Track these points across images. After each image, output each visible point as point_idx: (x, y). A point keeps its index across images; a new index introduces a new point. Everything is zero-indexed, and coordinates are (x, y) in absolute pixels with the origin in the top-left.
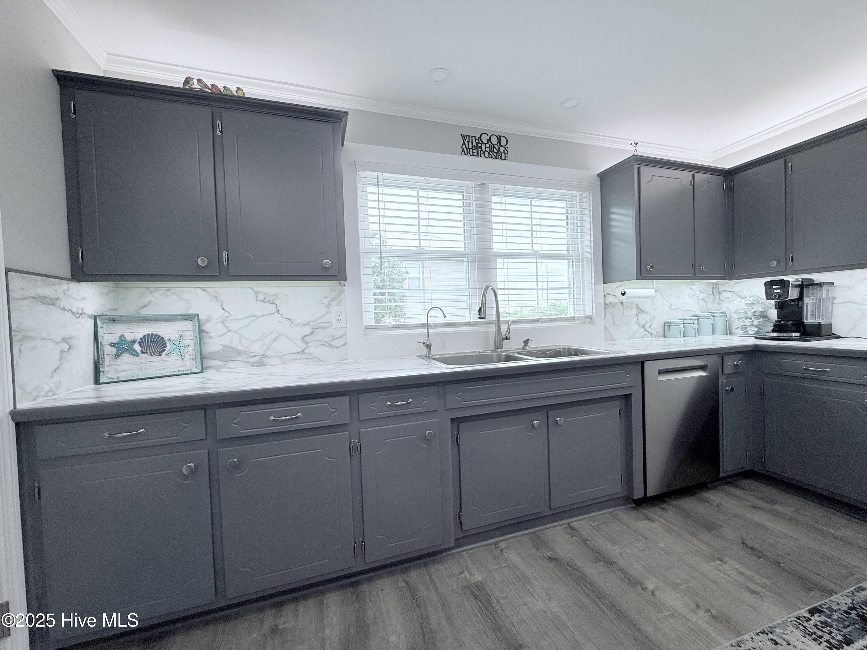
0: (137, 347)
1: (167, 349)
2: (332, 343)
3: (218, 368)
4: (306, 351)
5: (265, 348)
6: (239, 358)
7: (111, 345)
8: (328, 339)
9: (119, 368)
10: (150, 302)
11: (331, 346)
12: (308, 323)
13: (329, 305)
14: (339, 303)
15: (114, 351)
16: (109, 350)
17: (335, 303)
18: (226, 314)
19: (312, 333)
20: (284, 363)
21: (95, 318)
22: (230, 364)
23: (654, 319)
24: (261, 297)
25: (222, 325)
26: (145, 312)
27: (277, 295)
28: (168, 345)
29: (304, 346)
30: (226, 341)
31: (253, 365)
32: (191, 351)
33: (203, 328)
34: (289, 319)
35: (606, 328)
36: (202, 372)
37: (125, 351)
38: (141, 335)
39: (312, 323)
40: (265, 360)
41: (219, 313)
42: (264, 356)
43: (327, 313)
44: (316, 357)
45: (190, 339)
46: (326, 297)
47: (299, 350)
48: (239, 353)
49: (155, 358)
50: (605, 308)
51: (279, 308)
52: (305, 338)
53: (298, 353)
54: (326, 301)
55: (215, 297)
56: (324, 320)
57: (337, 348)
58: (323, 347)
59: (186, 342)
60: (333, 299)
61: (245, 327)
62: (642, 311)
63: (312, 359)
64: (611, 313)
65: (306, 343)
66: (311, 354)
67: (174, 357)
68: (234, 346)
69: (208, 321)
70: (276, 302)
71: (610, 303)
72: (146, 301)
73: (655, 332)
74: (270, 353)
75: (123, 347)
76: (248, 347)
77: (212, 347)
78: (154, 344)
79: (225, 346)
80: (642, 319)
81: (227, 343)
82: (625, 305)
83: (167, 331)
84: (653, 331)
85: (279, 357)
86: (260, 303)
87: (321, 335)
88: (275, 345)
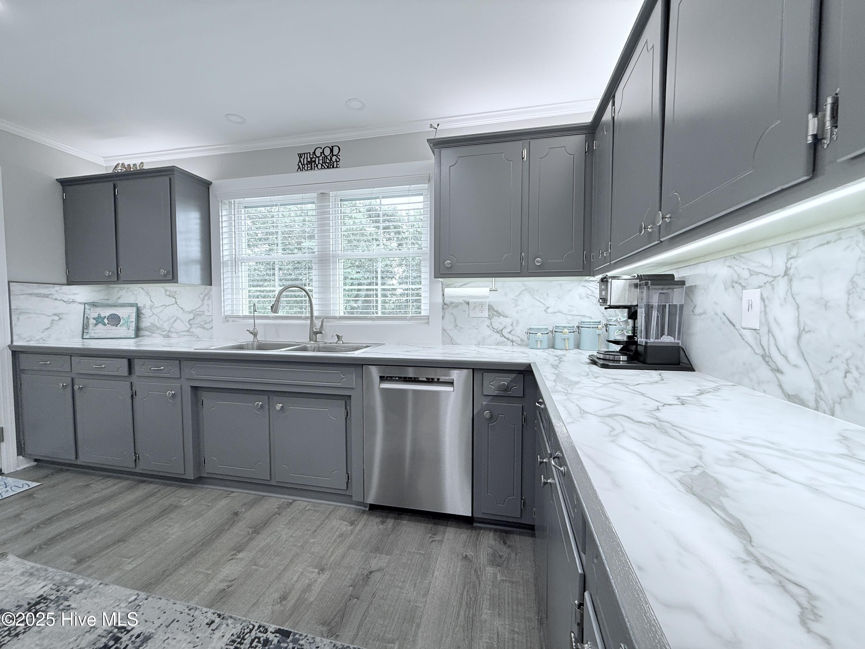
0: (106, 321)
1: (121, 323)
2: (205, 326)
3: (148, 336)
4: (191, 330)
5: (170, 326)
6: (158, 332)
7: (93, 319)
8: (202, 323)
9: (96, 331)
10: (121, 295)
11: (204, 328)
12: (192, 312)
13: (203, 300)
14: (209, 298)
15: (95, 322)
16: (92, 321)
17: (206, 298)
18: (152, 304)
19: (194, 318)
20: (179, 337)
21: (84, 304)
22: (154, 335)
23: (517, 324)
24: (168, 293)
25: (150, 310)
26: (120, 301)
27: (176, 292)
28: (122, 321)
29: (189, 326)
31: (164, 336)
32: (132, 325)
33: (141, 311)
34: (182, 308)
35: (444, 330)
36: (138, 338)
37: (100, 322)
38: (108, 314)
39: (194, 312)
40: (170, 334)
41: (149, 303)
42: (169, 331)
43: (202, 305)
44: (195, 335)
45: (133, 319)
46: (202, 294)
47: (187, 329)
48: (158, 328)
49: (114, 327)
50: (443, 309)
51: (177, 301)
52: (190, 322)
53: (186, 331)
54: (202, 296)
55: (148, 293)
56: (200, 310)
57: (208, 330)
58: (199, 329)
59: (131, 320)
60: (205, 295)
61: (161, 312)
62: (499, 314)
63: (193, 336)
64: (452, 314)
65: (190, 324)
66: (193, 333)
67: (124, 328)
68: (155, 324)
69: (144, 307)
70: (175, 297)
71: (451, 303)
72: (119, 295)
73: (519, 339)
74: (172, 329)
75: (99, 320)
76: (161, 325)
77: (145, 323)
78: (115, 320)
79: (152, 324)
80: (498, 323)
81: (153, 321)
82: (472, 306)
83: (121, 312)
84: (514, 338)
85: (177, 333)
86: (168, 297)
87: (198, 320)
88: (175, 325)
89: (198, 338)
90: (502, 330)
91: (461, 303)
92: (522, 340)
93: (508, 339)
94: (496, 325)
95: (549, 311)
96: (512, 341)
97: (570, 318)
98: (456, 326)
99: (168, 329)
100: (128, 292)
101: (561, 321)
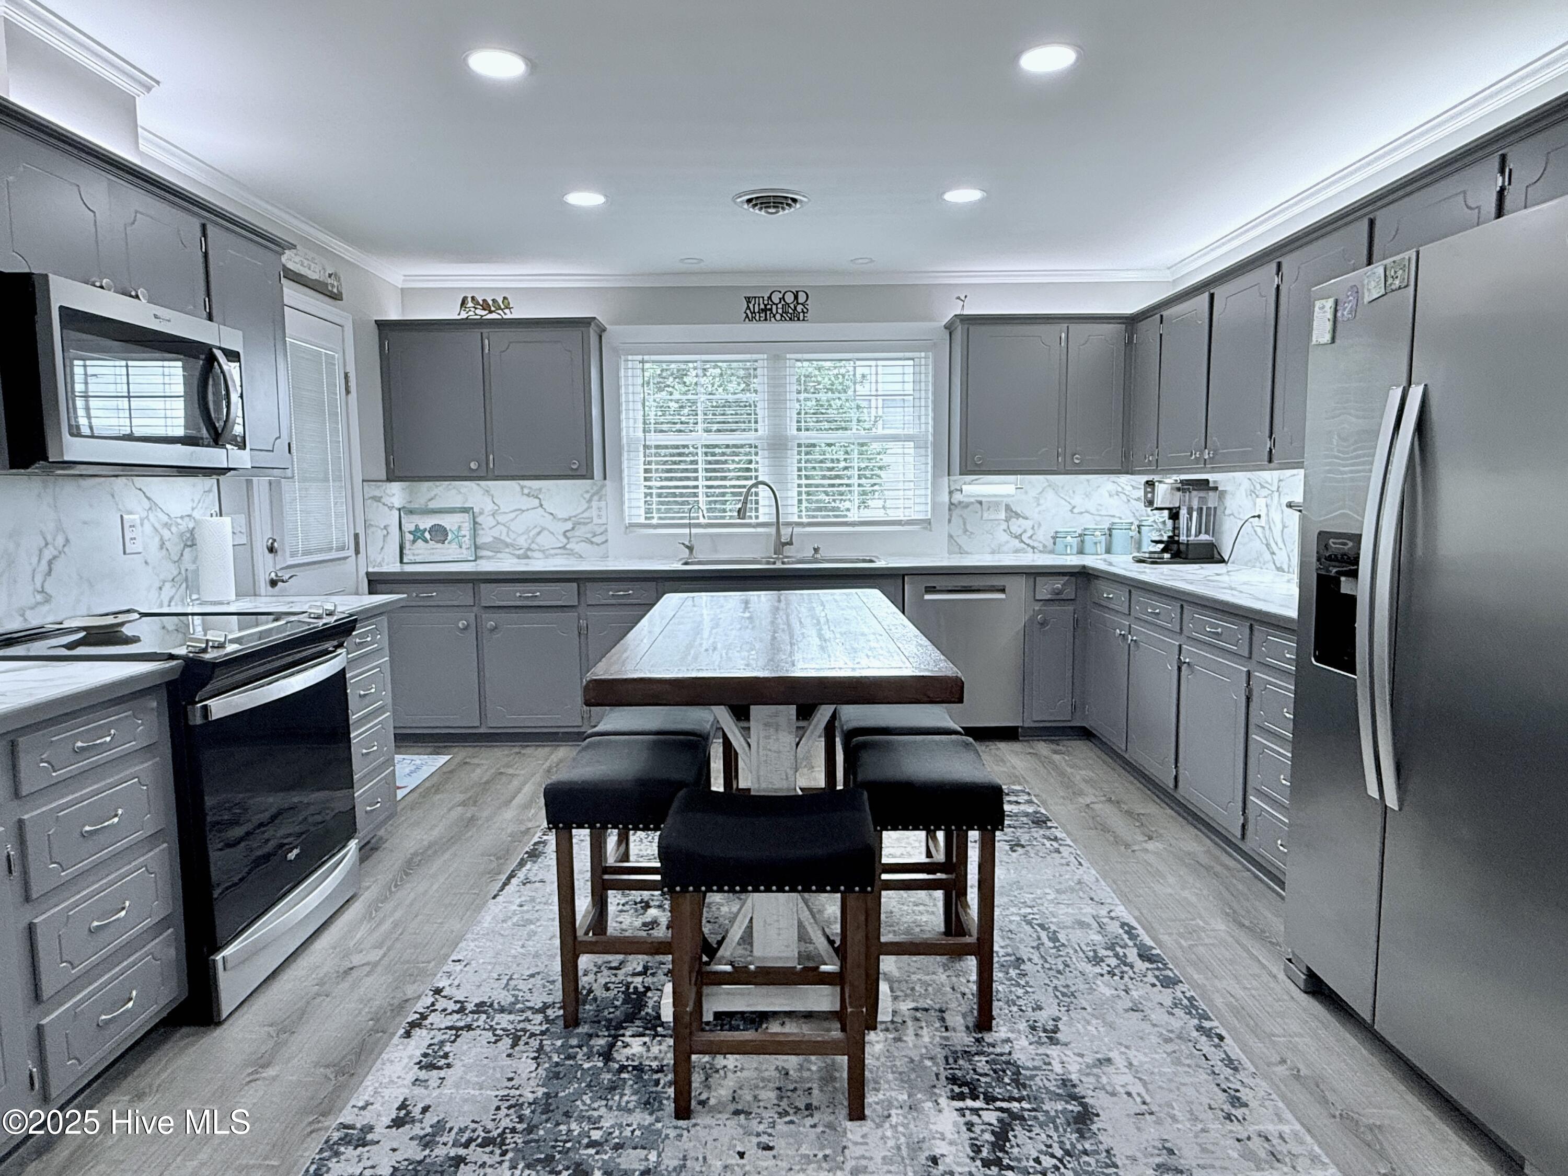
0: (427, 535)
1: (449, 538)
2: (593, 540)
3: (489, 558)
4: (568, 546)
5: (529, 541)
6: (507, 550)
7: (410, 532)
8: (589, 536)
9: (416, 552)
10: (435, 495)
11: (592, 543)
12: (569, 519)
13: (590, 501)
14: (601, 497)
15: (411, 537)
16: (409, 537)
17: (596, 498)
18: (496, 508)
19: (573, 529)
20: (547, 557)
21: (399, 510)
22: (499, 555)
23: (1039, 527)
24: (526, 491)
25: (492, 517)
26: (432, 505)
27: (540, 490)
28: (450, 535)
29: (565, 541)
30: (495, 532)
31: (519, 557)
32: (467, 541)
33: (478, 520)
34: (552, 514)
35: (950, 536)
36: (475, 561)
37: (419, 538)
38: (430, 525)
39: (573, 519)
40: (529, 553)
41: (490, 507)
42: (529, 549)
43: (588, 508)
44: (577, 553)
45: (466, 531)
46: (587, 492)
47: (561, 545)
48: (507, 545)
49: (440, 545)
50: (950, 509)
51: (543, 503)
52: (567, 534)
53: (560, 548)
54: (587, 496)
55: (487, 491)
56: (585, 515)
57: (598, 544)
58: (583, 543)
59: (463, 533)
60: (594, 494)
61: (512, 520)
62: (1017, 515)
63: (573, 554)
64: (961, 516)
65: (568, 538)
66: (572, 550)
67: (454, 546)
68: (502, 538)
69: (481, 513)
70: (540, 497)
71: (960, 503)
72: (432, 494)
73: (1041, 545)
74: (534, 546)
75: (418, 534)
76: (514, 540)
77: (485, 538)
78: (439, 533)
79: (495, 538)
80: (1017, 526)
81: (497, 535)
82: (985, 506)
83: (447, 521)
84: (1035, 544)
85: (543, 551)
86: (525, 497)
87: (581, 531)
88: (539, 539)
89: (581, 557)
90: (1021, 535)
91: (972, 503)
92: (1045, 546)
93: (1028, 545)
94: (1015, 529)
95: (1075, 511)
96: (1033, 548)
97: (1098, 518)
98: (966, 531)
99: (525, 545)
100: (449, 490)
101: (1088, 522)
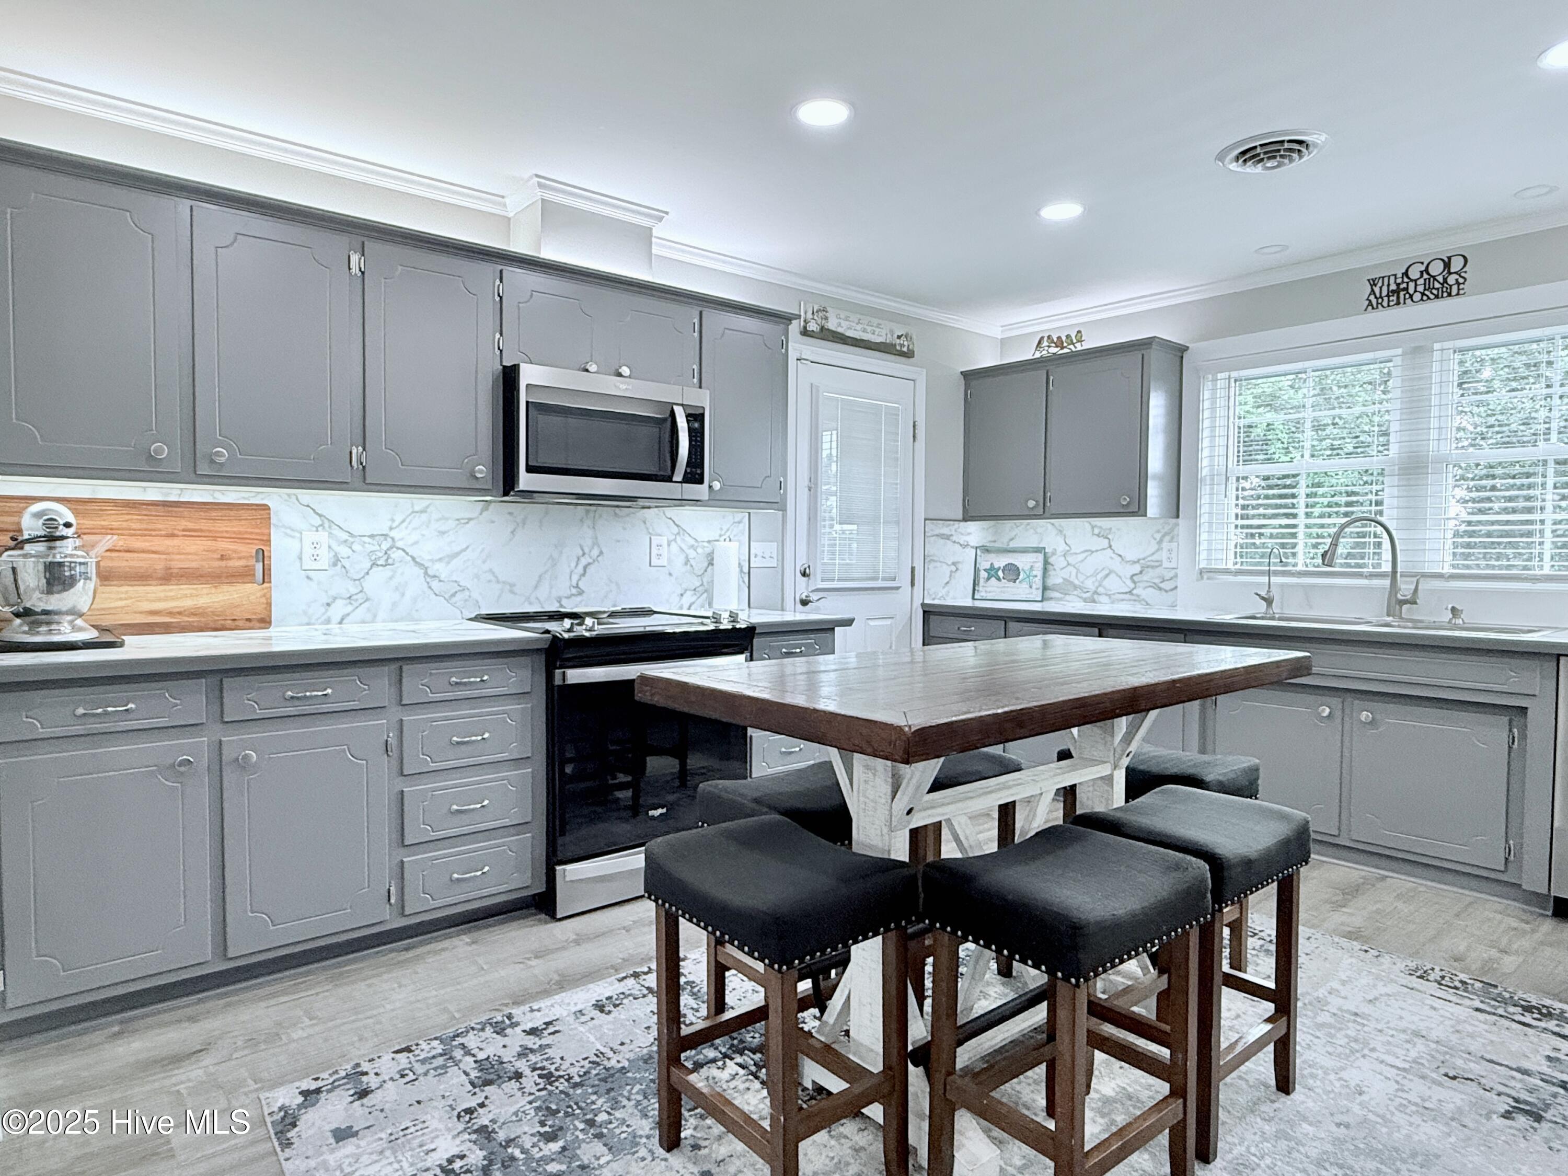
0: (1000, 574)
1: (1021, 577)
2: (1162, 585)
3: (1056, 598)
4: (1134, 592)
5: (1097, 584)
6: (1075, 593)
7: (985, 570)
8: (1157, 581)
9: (988, 589)
11: (1160, 589)
12: (1138, 561)
13: (1160, 542)
14: (1172, 538)
15: (986, 575)
16: (983, 574)
17: (1167, 538)
18: (1068, 548)
19: (1141, 572)
20: (1113, 602)
21: (976, 548)
22: (1067, 597)
24: (1096, 531)
25: (1063, 558)
26: (1012, 545)
27: (1110, 529)
28: (1022, 574)
29: (1132, 586)
30: (1065, 574)
31: (1085, 600)
32: (1038, 582)
33: (1051, 560)
34: (1120, 556)
36: (1041, 601)
37: (993, 576)
38: (1004, 564)
39: (1142, 561)
40: (1096, 597)
41: (1062, 547)
42: (1095, 592)
43: (1158, 550)
44: (1143, 600)
45: (1038, 572)
46: (1158, 531)
47: (1128, 590)
48: (1076, 587)
49: (1011, 584)
51: (1112, 543)
52: (1135, 578)
53: (1126, 593)
54: (1158, 536)
55: (1061, 531)
56: (1154, 558)
57: (1166, 591)
58: (1150, 589)
59: (1034, 573)
60: (1166, 534)
61: (1083, 561)
65: (1134, 582)
66: (1138, 596)
67: (1025, 585)
68: (1071, 580)
69: (1054, 554)
70: (1110, 537)
72: (1013, 534)
74: (1101, 590)
75: (992, 572)
76: (1082, 583)
77: (1055, 579)
78: (1012, 572)
79: (1064, 579)
81: (1067, 577)
83: (1022, 561)
85: (1109, 596)
86: (1095, 538)
87: (1150, 575)
88: (1105, 583)
89: (1148, 604)
99: (1093, 588)
100: (1027, 530)
